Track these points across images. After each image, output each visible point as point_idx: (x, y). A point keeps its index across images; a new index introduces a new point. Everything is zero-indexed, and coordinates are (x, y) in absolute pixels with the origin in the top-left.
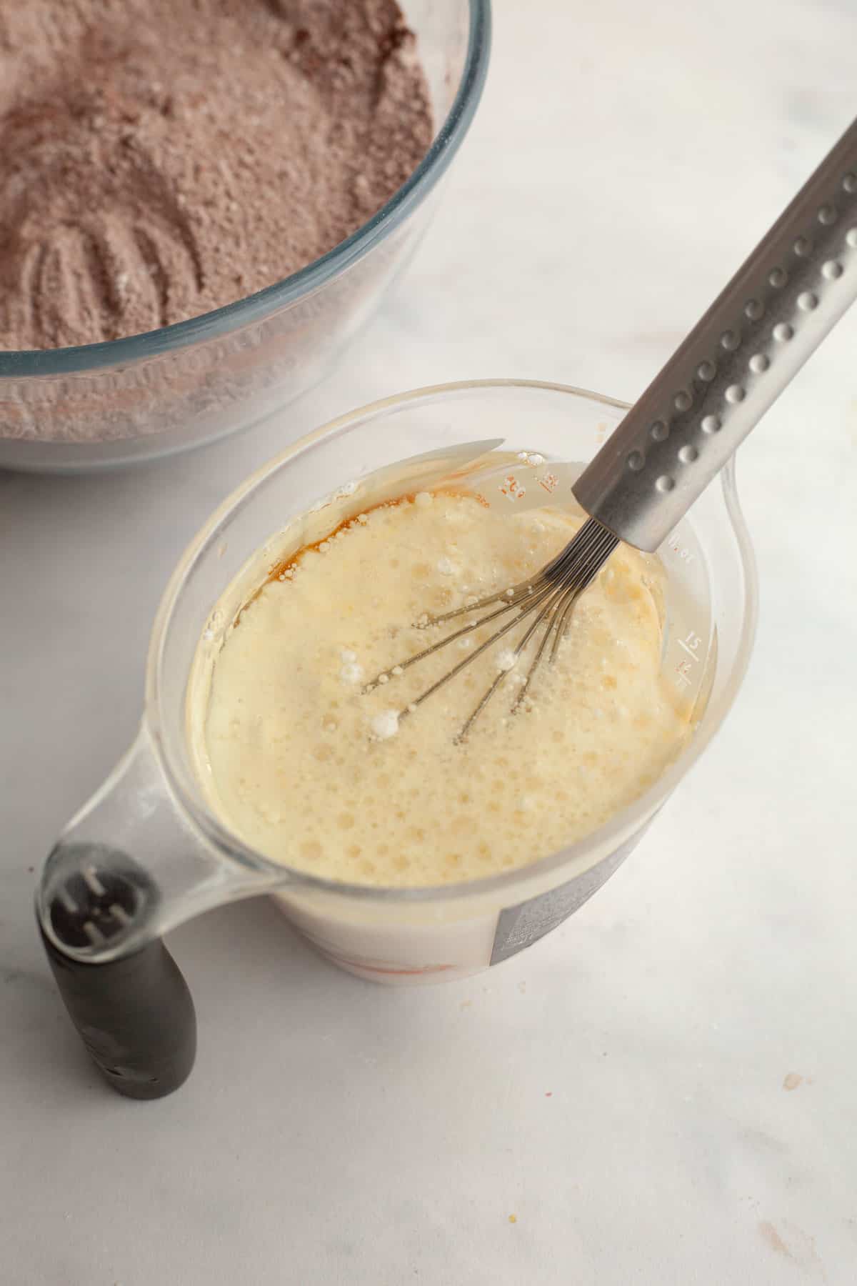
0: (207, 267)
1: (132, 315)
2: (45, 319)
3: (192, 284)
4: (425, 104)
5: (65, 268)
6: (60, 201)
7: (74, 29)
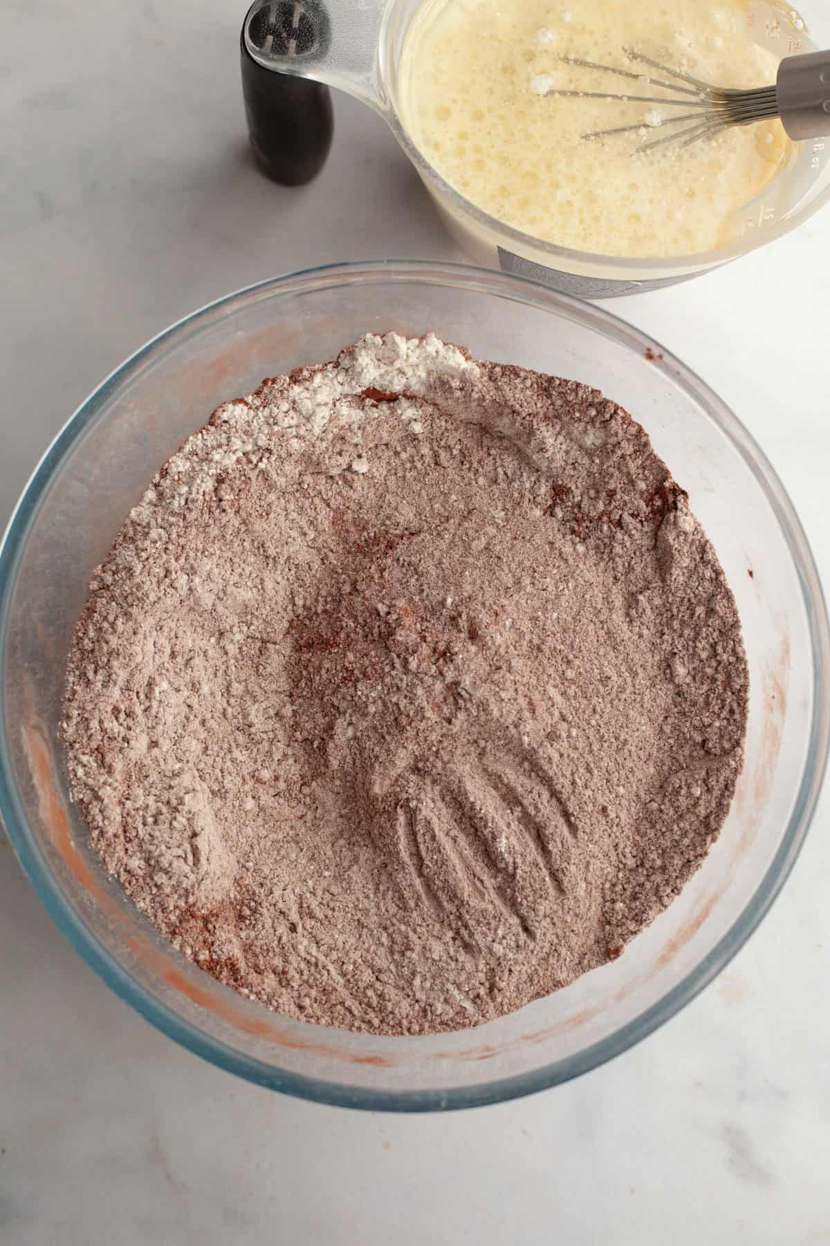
0: (572, 806)
1: (524, 879)
2: (443, 897)
3: (565, 831)
4: (718, 573)
5: (440, 835)
6: (402, 753)
7: (324, 517)
